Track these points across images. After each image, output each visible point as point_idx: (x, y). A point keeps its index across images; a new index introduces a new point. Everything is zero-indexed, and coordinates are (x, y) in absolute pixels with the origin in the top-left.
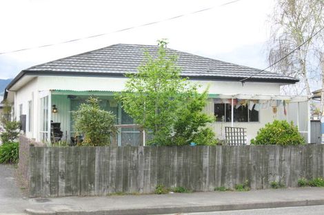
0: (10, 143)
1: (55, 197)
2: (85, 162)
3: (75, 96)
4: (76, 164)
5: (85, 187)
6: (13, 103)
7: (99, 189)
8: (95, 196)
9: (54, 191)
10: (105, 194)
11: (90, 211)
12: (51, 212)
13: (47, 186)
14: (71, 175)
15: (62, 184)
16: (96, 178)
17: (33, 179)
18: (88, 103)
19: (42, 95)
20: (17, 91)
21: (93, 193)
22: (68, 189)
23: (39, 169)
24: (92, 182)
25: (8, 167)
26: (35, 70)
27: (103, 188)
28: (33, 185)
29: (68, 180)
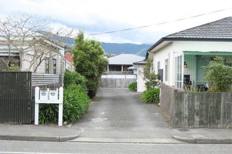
0: (152, 89)
1: (192, 128)
2: (214, 104)
3: (201, 56)
4: (207, 105)
5: (214, 122)
6: (152, 61)
7: (224, 123)
8: (221, 128)
9: (191, 124)
10: (228, 127)
11: (220, 139)
12: (192, 139)
13: (186, 120)
14: (204, 113)
15: (197, 119)
16: (221, 115)
17: (177, 115)
18: (215, 61)
19: (177, 55)
20: (155, 53)
21: (219, 126)
22: (201, 123)
23: (181, 108)
24: (219, 118)
25: (152, 106)
26: (171, 37)
27: (226, 123)
28: (177, 119)
29: (201, 116)
